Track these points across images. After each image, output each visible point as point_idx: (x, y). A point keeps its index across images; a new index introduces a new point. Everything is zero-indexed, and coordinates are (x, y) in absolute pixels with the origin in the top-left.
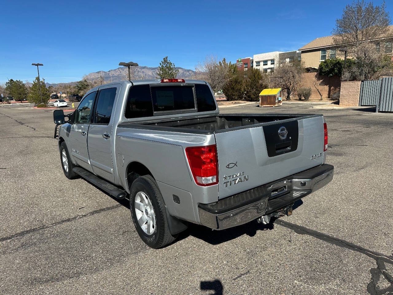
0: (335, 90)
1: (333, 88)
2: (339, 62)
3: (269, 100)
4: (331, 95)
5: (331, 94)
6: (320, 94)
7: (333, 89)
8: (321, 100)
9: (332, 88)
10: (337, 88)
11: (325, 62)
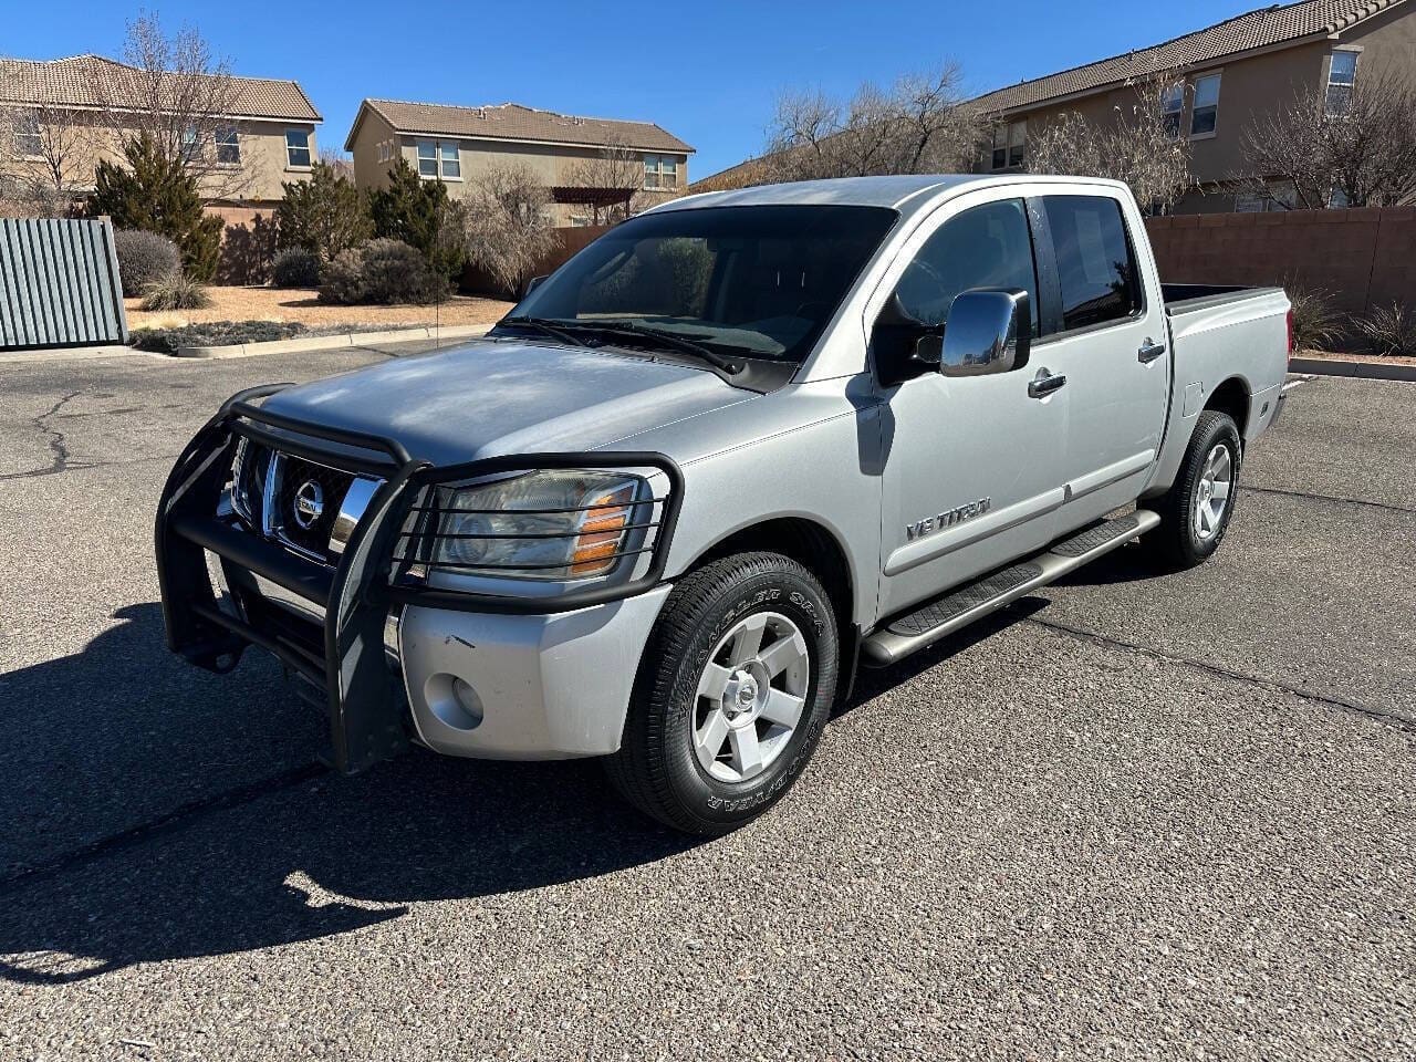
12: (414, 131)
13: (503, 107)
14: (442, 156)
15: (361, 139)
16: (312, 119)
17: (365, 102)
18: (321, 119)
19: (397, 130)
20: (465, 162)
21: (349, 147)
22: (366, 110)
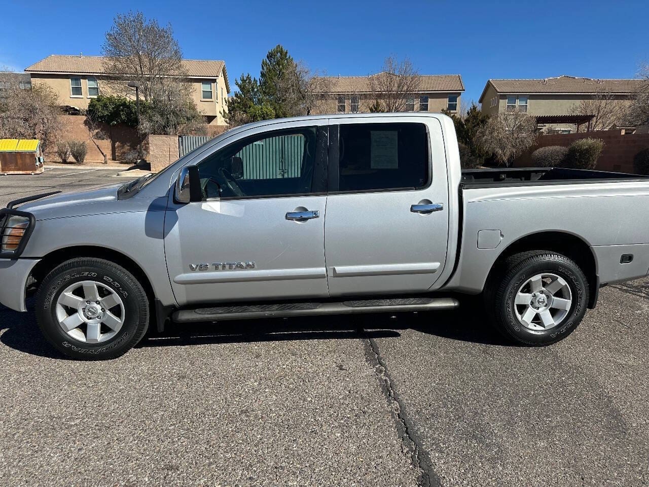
0: (122, 148)
1: (120, 144)
2: (125, 102)
3: (19, 161)
4: (118, 155)
5: (116, 154)
6: (103, 154)
7: (118, 146)
8: (106, 163)
9: (117, 144)
10: (126, 146)
11: (99, 100)
12: (507, 92)
13: (558, 78)
14: (518, 103)
15: (486, 98)
16: (460, 90)
17: (489, 81)
18: (464, 90)
19: (499, 92)
20: (530, 105)
21: (481, 101)
22: (489, 85)
